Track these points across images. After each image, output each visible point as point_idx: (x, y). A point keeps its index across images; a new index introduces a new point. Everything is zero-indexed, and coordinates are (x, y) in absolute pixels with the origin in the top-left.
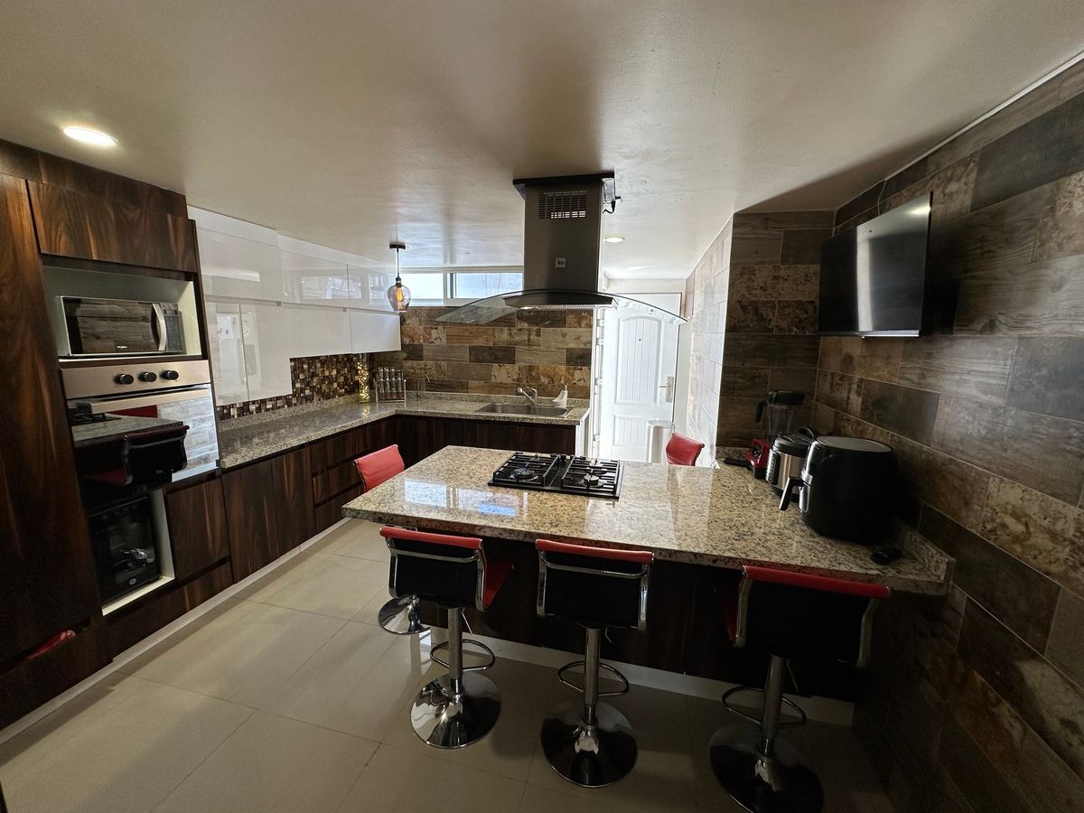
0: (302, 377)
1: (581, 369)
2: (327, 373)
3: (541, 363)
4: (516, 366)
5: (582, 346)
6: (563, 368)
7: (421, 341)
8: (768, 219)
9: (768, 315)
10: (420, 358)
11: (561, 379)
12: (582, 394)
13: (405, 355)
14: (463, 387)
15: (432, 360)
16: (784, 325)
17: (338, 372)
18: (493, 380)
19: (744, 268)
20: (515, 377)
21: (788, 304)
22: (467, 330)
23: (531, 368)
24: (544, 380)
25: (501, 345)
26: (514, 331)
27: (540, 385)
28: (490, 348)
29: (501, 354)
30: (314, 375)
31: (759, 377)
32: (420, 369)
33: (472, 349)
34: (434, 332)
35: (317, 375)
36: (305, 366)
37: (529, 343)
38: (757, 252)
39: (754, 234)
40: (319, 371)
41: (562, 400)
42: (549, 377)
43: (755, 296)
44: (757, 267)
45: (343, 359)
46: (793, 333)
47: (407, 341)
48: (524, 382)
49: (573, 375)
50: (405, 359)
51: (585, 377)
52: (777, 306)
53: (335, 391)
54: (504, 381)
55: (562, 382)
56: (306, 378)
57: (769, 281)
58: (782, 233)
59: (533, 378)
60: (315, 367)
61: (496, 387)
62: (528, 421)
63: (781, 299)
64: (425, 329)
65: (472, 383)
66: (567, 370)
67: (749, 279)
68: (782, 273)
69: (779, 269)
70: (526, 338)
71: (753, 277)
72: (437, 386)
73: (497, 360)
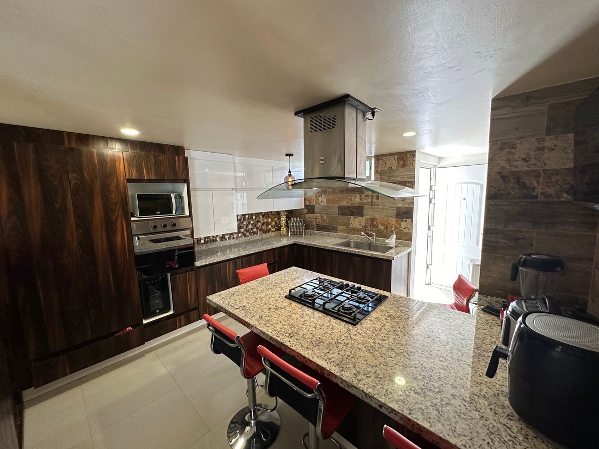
0: (252, 222)
1: (406, 221)
2: (265, 221)
3: (379, 216)
4: (364, 218)
5: (407, 206)
6: (394, 220)
7: (314, 203)
8: (528, 98)
9: (532, 184)
10: (313, 212)
11: (392, 227)
12: (406, 238)
13: (306, 211)
14: (334, 229)
15: (319, 213)
16: (551, 191)
17: (272, 220)
18: (351, 226)
19: (504, 144)
20: (364, 225)
21: (557, 172)
22: (337, 197)
23: (373, 220)
24: (381, 227)
25: (355, 205)
26: (363, 196)
27: (378, 231)
28: (349, 207)
29: (354, 210)
30: (258, 222)
31: (523, 239)
32: (314, 218)
33: (339, 207)
34: (320, 198)
35: (260, 222)
36: (254, 217)
37: (372, 204)
38: (517, 128)
39: (514, 113)
40: (261, 219)
41: (392, 241)
42: (384, 225)
43: (516, 166)
44: (518, 141)
45: (275, 213)
46: (564, 199)
47: (307, 203)
48: (369, 228)
49: (400, 225)
50: (307, 213)
51: (409, 227)
52: (542, 174)
53: (270, 229)
54: (357, 227)
55: (393, 229)
56: (254, 223)
57: (532, 153)
58: (547, 107)
59: (374, 226)
60: (259, 218)
61: (353, 230)
62: (361, 254)
63: (547, 167)
64: (316, 196)
65: (340, 227)
66: (397, 221)
67: (508, 153)
68: (546, 144)
69: (543, 140)
70: (370, 200)
71: (514, 151)
72: (321, 228)
73: (353, 214)
